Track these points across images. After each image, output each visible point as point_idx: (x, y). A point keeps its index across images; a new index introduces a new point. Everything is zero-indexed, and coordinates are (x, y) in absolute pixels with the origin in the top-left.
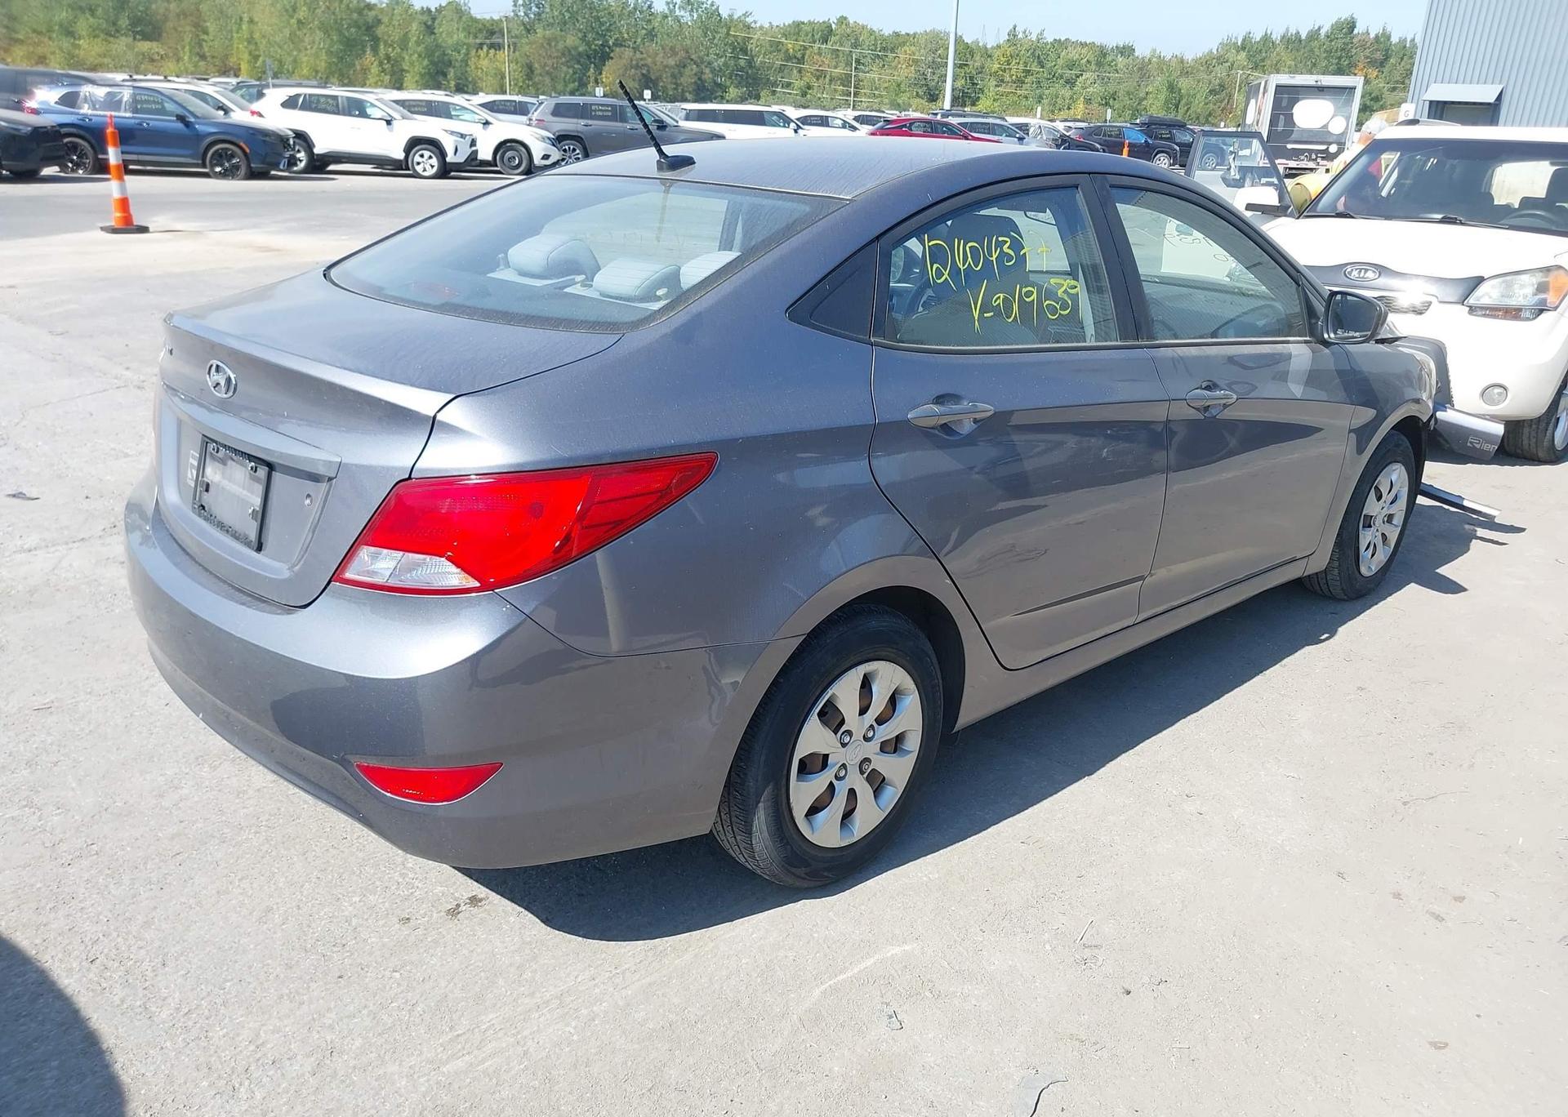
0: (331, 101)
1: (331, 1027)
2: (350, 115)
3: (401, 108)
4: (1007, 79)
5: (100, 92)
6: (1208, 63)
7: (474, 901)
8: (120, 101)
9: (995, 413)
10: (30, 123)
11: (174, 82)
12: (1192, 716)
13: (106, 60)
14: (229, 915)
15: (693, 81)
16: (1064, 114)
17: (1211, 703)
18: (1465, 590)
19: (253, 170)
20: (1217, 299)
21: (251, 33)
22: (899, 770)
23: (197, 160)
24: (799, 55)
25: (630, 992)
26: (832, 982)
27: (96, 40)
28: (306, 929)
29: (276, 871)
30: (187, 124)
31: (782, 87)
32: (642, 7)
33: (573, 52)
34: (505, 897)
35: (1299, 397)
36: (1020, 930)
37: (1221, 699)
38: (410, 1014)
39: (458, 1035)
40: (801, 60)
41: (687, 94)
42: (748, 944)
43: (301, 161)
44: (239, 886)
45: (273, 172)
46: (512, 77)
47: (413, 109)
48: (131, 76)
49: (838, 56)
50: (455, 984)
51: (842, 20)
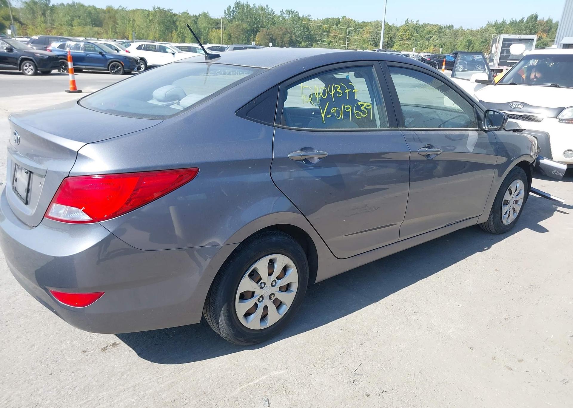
0: (153, 47)
1: (40, 395)
2: (160, 52)
3: (179, 49)
4: (405, 38)
5: (73, 44)
6: (482, 31)
7: (114, 345)
8: (80, 47)
9: (328, 155)
10: (48, 54)
11: (101, 40)
12: (424, 279)
13: (83, 34)
14: (18, 346)
15: (288, 40)
16: (425, 51)
17: (433, 274)
18: (548, 231)
19: (125, 71)
20: (446, 114)
21: (133, 25)
22: (288, 299)
23: (106, 68)
24: (327, 30)
25: (163, 385)
26: (246, 385)
27: (79, 27)
28: (44, 354)
29: (42, 330)
30: (103, 55)
31: (321, 41)
32: (271, 13)
33: (246, 30)
34: (126, 344)
35: (471, 152)
36: (330, 366)
37: (437, 273)
38: (72, 391)
39: (88, 401)
40: (328, 32)
41: (286, 44)
42: (217, 368)
43: (142, 68)
44: (26, 335)
45: (132, 72)
46: (223, 39)
47: (183, 50)
48: (86, 38)
49: (342, 30)
50: (94, 379)
51: (344, 17)
